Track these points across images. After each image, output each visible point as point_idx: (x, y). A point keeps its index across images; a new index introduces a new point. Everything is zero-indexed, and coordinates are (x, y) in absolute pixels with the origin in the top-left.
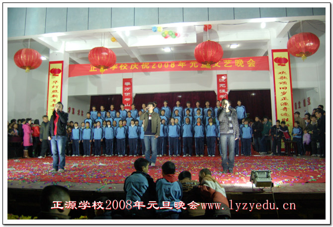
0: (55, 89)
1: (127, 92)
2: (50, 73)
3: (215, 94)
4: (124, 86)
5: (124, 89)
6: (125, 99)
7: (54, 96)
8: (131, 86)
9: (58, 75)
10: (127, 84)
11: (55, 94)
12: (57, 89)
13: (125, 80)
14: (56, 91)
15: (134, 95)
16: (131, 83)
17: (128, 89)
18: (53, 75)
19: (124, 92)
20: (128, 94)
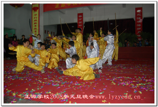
0: (35, 19)
1: (80, 21)
2: (33, 10)
3: (134, 20)
4: (78, 18)
5: (78, 20)
6: (79, 26)
7: (35, 23)
8: (82, 18)
9: (37, 11)
10: (80, 16)
11: (36, 22)
12: (36, 19)
13: (79, 14)
14: (36, 20)
15: (84, 23)
16: (82, 16)
17: (81, 19)
18: (34, 11)
19: (78, 21)
20: (81, 22)
